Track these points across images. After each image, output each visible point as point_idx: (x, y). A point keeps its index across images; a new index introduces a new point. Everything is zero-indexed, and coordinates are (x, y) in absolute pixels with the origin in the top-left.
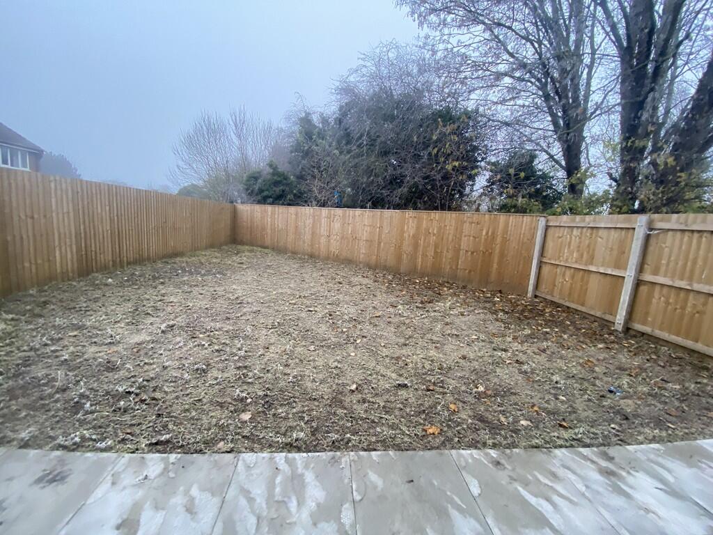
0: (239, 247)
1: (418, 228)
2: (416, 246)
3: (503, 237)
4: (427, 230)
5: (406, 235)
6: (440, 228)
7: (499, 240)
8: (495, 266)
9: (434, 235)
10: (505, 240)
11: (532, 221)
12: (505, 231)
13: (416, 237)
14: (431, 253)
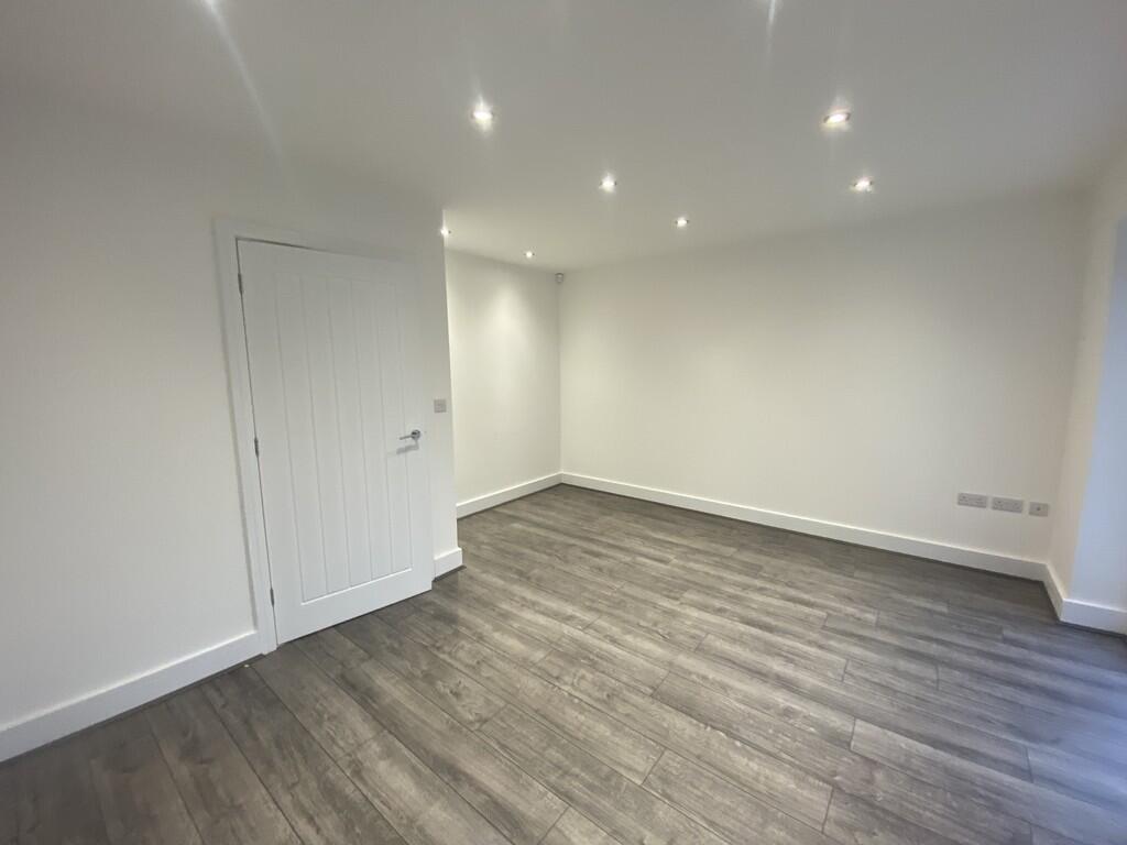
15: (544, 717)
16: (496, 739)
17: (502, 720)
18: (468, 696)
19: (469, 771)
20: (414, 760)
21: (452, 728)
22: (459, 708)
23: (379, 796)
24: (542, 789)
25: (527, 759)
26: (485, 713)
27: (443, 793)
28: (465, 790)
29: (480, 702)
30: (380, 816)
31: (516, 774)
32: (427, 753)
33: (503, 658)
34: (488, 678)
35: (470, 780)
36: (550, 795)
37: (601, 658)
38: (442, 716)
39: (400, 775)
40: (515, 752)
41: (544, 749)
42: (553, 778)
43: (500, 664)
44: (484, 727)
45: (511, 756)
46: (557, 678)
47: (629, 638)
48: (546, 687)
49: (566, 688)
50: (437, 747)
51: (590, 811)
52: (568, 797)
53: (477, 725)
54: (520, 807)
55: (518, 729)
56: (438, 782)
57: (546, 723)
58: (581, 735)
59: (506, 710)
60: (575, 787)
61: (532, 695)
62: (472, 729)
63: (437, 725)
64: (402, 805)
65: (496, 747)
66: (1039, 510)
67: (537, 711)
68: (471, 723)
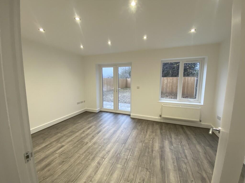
0: (127, 88)
1: (167, 81)
2: (167, 86)
3: (187, 83)
4: (169, 82)
5: (165, 83)
6: (172, 81)
7: (186, 83)
8: (186, 90)
9: (171, 83)
10: (188, 84)
11: (194, 78)
12: (188, 81)
13: (167, 84)
14: (171, 88)
15: (139, 158)
16: (150, 165)
17: (144, 166)
18: (142, 177)
19: (160, 166)
20: (166, 178)
21: (153, 175)
22: (147, 177)
23: (178, 180)
24: (154, 154)
25: (150, 158)
26: (145, 170)
27: (167, 168)
28: (163, 164)
29: (143, 173)
30: (180, 177)
31: (154, 158)
32: (163, 177)
33: (123, 175)
34: (133, 175)
35: (161, 165)
36: (154, 153)
37: (116, 153)
38: (152, 180)
39: (171, 179)
40: (150, 160)
41: (146, 156)
42: (151, 153)
43: (127, 174)
44: (148, 168)
45: (151, 160)
46: (126, 159)
47: (107, 149)
48: (130, 161)
49: (129, 157)
50: (160, 176)
51: (152, 147)
52: (152, 151)
53: (149, 170)
54: (159, 156)
55: (145, 162)
56: (166, 170)
57: (140, 157)
58: (140, 152)
59: (141, 166)
60: (150, 150)
61: (134, 163)
62: (151, 171)
63: (155, 180)
64: (175, 174)
65: (151, 163)
66: (84, 101)
67: (138, 160)
68: (149, 172)
